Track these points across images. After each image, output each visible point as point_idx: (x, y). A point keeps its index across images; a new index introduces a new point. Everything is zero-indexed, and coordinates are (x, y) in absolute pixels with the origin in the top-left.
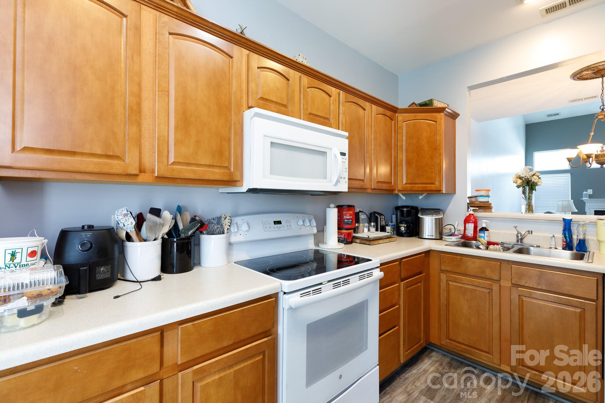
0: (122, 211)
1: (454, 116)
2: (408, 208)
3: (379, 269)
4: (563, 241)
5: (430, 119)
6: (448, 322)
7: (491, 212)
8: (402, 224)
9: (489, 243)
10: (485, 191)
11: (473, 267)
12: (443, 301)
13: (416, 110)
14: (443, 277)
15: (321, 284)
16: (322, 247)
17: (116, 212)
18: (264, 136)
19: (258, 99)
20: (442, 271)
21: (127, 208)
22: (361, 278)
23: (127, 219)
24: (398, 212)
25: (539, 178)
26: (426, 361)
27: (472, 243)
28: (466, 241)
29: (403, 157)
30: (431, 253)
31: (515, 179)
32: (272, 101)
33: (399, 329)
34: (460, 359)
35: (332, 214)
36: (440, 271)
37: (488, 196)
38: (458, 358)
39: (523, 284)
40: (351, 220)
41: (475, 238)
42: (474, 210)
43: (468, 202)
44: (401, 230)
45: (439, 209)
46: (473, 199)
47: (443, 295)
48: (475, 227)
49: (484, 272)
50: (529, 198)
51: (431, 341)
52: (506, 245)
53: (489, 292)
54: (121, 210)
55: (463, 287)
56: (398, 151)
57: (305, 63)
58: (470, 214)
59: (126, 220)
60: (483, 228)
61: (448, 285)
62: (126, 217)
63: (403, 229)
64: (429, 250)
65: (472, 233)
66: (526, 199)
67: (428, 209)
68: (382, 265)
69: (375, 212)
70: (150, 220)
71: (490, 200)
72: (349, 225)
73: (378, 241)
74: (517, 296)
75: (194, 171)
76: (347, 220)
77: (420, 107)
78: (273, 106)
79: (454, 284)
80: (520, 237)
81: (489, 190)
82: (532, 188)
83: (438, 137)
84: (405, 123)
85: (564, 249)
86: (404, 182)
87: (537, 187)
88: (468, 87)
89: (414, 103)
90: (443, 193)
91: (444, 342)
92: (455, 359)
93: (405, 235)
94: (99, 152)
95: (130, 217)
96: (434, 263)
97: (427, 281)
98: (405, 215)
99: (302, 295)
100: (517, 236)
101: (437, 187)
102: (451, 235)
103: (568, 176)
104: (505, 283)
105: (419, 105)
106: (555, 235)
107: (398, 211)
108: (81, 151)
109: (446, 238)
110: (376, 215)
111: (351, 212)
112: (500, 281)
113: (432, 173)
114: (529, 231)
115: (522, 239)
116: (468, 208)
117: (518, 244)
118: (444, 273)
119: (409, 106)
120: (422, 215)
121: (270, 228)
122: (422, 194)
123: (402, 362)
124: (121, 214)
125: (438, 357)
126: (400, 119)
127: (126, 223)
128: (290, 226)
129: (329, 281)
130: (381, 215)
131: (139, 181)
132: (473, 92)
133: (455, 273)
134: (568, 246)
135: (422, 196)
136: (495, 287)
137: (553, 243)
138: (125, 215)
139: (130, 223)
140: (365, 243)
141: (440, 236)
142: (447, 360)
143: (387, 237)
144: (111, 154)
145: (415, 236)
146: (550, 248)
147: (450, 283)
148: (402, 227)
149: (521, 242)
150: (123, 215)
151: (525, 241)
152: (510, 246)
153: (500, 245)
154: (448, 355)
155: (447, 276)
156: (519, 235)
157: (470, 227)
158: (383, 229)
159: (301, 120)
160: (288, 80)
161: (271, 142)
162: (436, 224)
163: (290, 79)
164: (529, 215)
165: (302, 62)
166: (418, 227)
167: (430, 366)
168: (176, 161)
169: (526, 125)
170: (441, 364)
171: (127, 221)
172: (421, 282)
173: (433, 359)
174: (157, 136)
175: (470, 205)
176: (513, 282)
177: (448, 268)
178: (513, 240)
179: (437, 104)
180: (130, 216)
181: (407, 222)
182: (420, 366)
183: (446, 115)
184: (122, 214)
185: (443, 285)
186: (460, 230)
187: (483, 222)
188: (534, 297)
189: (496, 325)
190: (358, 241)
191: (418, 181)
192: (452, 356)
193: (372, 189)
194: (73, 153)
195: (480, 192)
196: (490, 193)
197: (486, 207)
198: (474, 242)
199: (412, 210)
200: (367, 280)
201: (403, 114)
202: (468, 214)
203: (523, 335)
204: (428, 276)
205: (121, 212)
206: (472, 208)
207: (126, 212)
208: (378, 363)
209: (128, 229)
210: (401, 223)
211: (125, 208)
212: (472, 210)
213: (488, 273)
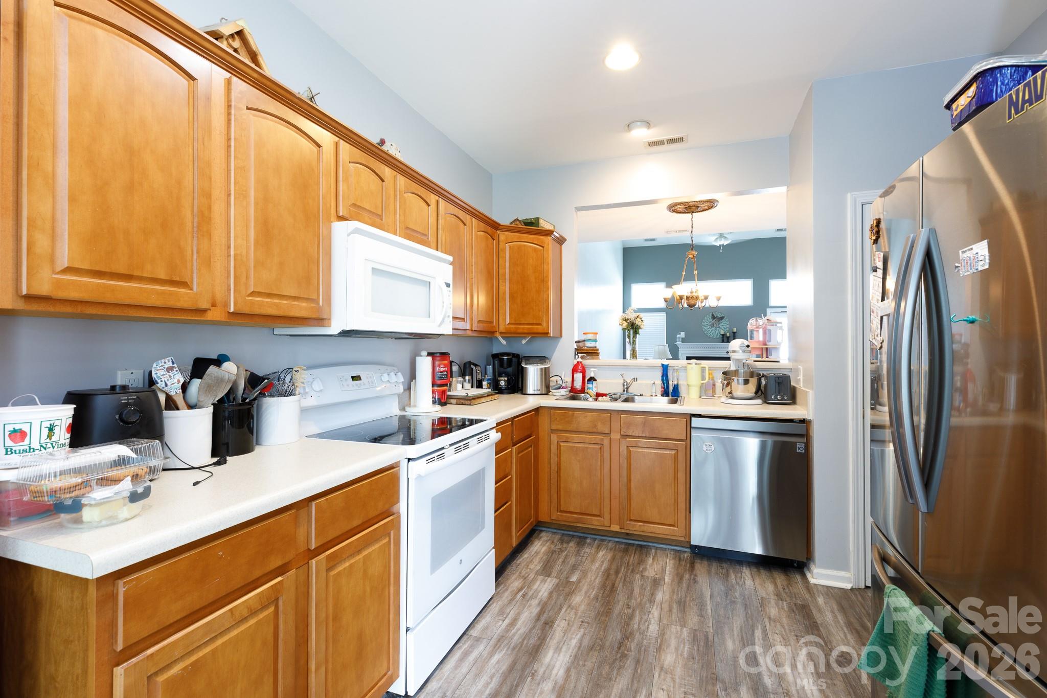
0: (165, 363)
1: (561, 241)
2: (510, 356)
3: (494, 430)
4: (662, 388)
5: (536, 243)
6: (559, 492)
7: (598, 358)
8: (502, 377)
9: (598, 395)
10: (593, 335)
11: (584, 422)
12: (554, 467)
13: (521, 229)
14: (554, 437)
15: (443, 448)
16: (410, 411)
17: (154, 365)
18: (366, 259)
19: (350, 206)
20: (553, 431)
21: (173, 359)
22: (480, 441)
23: (172, 375)
24: (496, 362)
25: (642, 321)
26: (536, 543)
27: (580, 396)
28: (575, 394)
29: (506, 288)
30: (541, 411)
31: (621, 321)
32: (366, 209)
33: (511, 505)
34: (571, 533)
35: (425, 365)
36: (550, 431)
37: (596, 341)
38: (569, 533)
39: (630, 435)
40: (446, 373)
41: (583, 390)
42: (582, 358)
43: (576, 347)
44: (500, 385)
45: (545, 357)
46: (581, 344)
47: (554, 459)
48: (584, 377)
49: (595, 426)
50: (633, 343)
51: (539, 520)
52: (614, 396)
53: (600, 448)
54: (163, 361)
55: (575, 446)
56: (500, 281)
57: (399, 156)
58: (578, 362)
59: (170, 377)
60: (591, 377)
61: (559, 446)
62: (170, 371)
63: (502, 383)
64: (538, 408)
65: (581, 384)
66: (631, 343)
67: (532, 357)
68: (498, 424)
69: (470, 363)
70: (211, 376)
71: (598, 345)
72: (444, 379)
73: (479, 399)
74: (626, 447)
75: (277, 305)
76: (441, 373)
77: (526, 226)
78: (366, 215)
79: (565, 444)
80: (626, 386)
81: (596, 334)
82: (636, 331)
83: (545, 267)
84: (509, 245)
85: (662, 395)
86: (508, 322)
87: (640, 330)
88: (575, 208)
89: (517, 220)
90: (550, 336)
91: (556, 515)
92: (566, 534)
93: (505, 391)
94: (162, 275)
95: (176, 373)
96: (544, 423)
97: (536, 443)
98: (505, 365)
99: (429, 461)
100: (624, 385)
101: (544, 329)
102: (559, 388)
103: (664, 314)
104: (615, 436)
105: (524, 223)
106: (655, 382)
107: (496, 359)
108: (140, 275)
109: (554, 392)
110: (472, 366)
111: (446, 362)
112: (610, 434)
113: (539, 311)
114: (634, 379)
115: (627, 388)
116: (576, 355)
117: (623, 394)
118: (555, 433)
119: (511, 223)
120: (526, 364)
121: (348, 385)
122: (525, 338)
123: (514, 546)
124: (162, 368)
125: (548, 537)
126: (503, 239)
127: (170, 381)
128: (372, 382)
129: (451, 445)
130: (476, 365)
131: (209, 319)
132: (580, 213)
133: (567, 431)
134: (665, 393)
135: (525, 339)
136: (606, 442)
137: (654, 391)
138: (170, 369)
139: (176, 381)
140: (464, 403)
141: (546, 390)
142: (558, 537)
143: (489, 394)
144: (178, 279)
145: (517, 392)
146: (652, 396)
147: (561, 444)
148: (502, 382)
149: (627, 392)
150: (165, 370)
151: (630, 390)
152: (617, 396)
153: (608, 396)
154: (559, 531)
155: (558, 437)
156: (625, 384)
157: (578, 376)
158: (480, 386)
159: (396, 236)
160: (383, 181)
161: (373, 268)
162: (541, 375)
163: (386, 180)
164: (633, 362)
165: (396, 155)
166: (520, 379)
167: (541, 547)
168: (255, 290)
169: (624, 248)
170: (553, 542)
171: (172, 378)
172: (531, 446)
173: (543, 539)
174: (232, 253)
175: (578, 351)
176: (622, 433)
177: (560, 427)
178: (620, 390)
179: (545, 225)
180: (177, 371)
181: (507, 375)
182: (531, 549)
183: (553, 239)
184: (164, 368)
185: (554, 448)
186: (567, 382)
187: (591, 371)
188: (640, 446)
189: (606, 483)
190: (453, 401)
191: (523, 322)
192: (563, 532)
193: (472, 331)
194: (129, 277)
195: (588, 335)
196: (598, 337)
197: (593, 353)
198: (583, 395)
199: (513, 359)
200: (485, 443)
201: (506, 233)
202: (575, 362)
203: (630, 487)
204: (537, 438)
205: (163, 364)
206: (580, 355)
207: (171, 365)
208: (494, 545)
209: (172, 390)
210: (500, 375)
211: (170, 358)
212: (580, 357)
213: (601, 427)
